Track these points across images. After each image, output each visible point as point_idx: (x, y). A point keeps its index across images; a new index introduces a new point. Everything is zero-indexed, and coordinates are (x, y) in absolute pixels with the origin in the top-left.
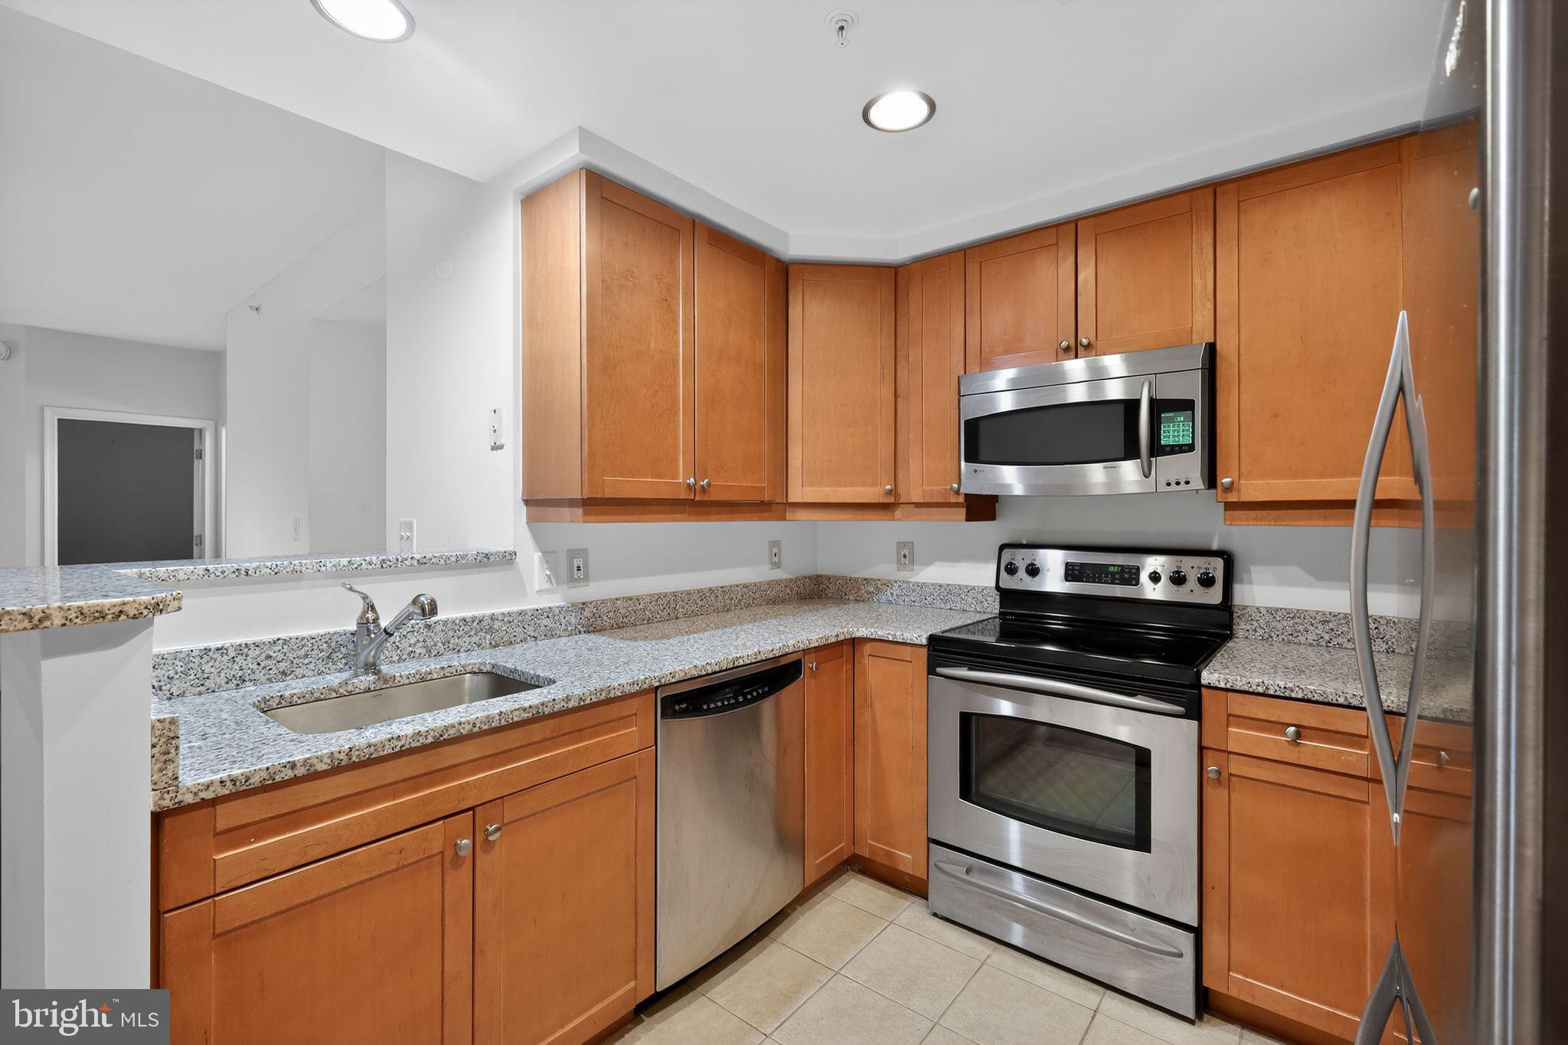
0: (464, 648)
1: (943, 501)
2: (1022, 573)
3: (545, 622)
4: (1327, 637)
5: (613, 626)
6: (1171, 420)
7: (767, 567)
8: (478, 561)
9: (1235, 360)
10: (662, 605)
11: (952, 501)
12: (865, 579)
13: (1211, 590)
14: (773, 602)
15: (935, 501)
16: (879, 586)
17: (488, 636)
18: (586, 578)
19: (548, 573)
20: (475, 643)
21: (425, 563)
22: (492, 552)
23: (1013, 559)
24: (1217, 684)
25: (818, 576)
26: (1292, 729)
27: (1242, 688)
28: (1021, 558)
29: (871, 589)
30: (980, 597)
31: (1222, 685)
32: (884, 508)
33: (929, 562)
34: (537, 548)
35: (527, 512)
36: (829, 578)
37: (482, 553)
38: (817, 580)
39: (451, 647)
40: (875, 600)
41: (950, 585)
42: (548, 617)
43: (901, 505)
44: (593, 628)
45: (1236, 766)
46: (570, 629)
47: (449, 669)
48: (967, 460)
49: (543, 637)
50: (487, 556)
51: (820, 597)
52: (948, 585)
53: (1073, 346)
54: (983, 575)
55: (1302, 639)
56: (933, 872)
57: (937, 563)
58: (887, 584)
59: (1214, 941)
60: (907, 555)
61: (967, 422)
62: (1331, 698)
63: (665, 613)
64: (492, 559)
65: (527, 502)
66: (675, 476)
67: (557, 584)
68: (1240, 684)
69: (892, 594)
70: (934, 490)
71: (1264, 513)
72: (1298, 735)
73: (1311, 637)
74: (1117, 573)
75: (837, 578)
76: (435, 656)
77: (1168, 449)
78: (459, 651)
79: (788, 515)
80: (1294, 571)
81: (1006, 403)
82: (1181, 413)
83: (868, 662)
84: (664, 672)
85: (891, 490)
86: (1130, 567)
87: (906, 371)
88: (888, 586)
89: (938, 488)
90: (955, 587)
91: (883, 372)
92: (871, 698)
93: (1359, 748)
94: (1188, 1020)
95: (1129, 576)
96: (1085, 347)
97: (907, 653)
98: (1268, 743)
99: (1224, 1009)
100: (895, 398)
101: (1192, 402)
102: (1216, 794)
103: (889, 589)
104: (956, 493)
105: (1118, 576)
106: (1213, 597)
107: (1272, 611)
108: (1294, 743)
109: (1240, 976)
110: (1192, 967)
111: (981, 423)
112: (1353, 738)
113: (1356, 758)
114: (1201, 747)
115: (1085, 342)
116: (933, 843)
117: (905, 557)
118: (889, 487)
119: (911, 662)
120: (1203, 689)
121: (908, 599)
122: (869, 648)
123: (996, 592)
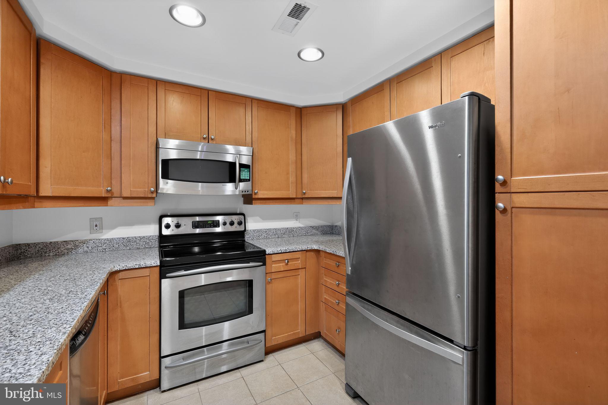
1: (144, 196)
2: (173, 227)
6: (244, 171)
9: (257, 154)
11: (149, 196)
12: (65, 242)
13: (241, 226)
16: (77, 244)
23: (168, 222)
24: (270, 253)
25: (17, 245)
26: (286, 261)
28: (172, 221)
29: (69, 246)
30: (147, 241)
31: (272, 253)
32: (102, 200)
41: (130, 237)
45: (274, 276)
48: (162, 178)
53: (207, 136)
54: (151, 231)
55: (261, 238)
56: (164, 372)
58: (84, 242)
59: (269, 332)
61: (163, 161)
62: (294, 250)
68: (276, 252)
69: (87, 247)
71: (262, 201)
72: (288, 262)
74: (211, 223)
79: (36, 204)
82: (247, 169)
83: (119, 283)
84: (75, 321)
85: (111, 190)
86: (216, 221)
87: (118, 128)
88: (84, 243)
89: (141, 190)
90: (133, 238)
91: (104, 126)
92: (120, 303)
93: (299, 261)
94: (262, 361)
95: (216, 224)
96: (212, 139)
97: (147, 272)
98: (281, 266)
99: (269, 351)
100: (111, 141)
101: (249, 166)
102: (269, 286)
103: (85, 245)
104: (152, 192)
105: (212, 225)
106: (242, 228)
107: (254, 231)
108: (287, 264)
109: (275, 338)
110: (264, 343)
111: (170, 162)
112: (297, 259)
113: (298, 264)
114: (266, 273)
115: (212, 137)
116: (162, 358)
117: (96, 226)
118: (109, 188)
119: (149, 276)
120: (266, 256)
121: (100, 248)
122: (121, 275)
123: (157, 237)
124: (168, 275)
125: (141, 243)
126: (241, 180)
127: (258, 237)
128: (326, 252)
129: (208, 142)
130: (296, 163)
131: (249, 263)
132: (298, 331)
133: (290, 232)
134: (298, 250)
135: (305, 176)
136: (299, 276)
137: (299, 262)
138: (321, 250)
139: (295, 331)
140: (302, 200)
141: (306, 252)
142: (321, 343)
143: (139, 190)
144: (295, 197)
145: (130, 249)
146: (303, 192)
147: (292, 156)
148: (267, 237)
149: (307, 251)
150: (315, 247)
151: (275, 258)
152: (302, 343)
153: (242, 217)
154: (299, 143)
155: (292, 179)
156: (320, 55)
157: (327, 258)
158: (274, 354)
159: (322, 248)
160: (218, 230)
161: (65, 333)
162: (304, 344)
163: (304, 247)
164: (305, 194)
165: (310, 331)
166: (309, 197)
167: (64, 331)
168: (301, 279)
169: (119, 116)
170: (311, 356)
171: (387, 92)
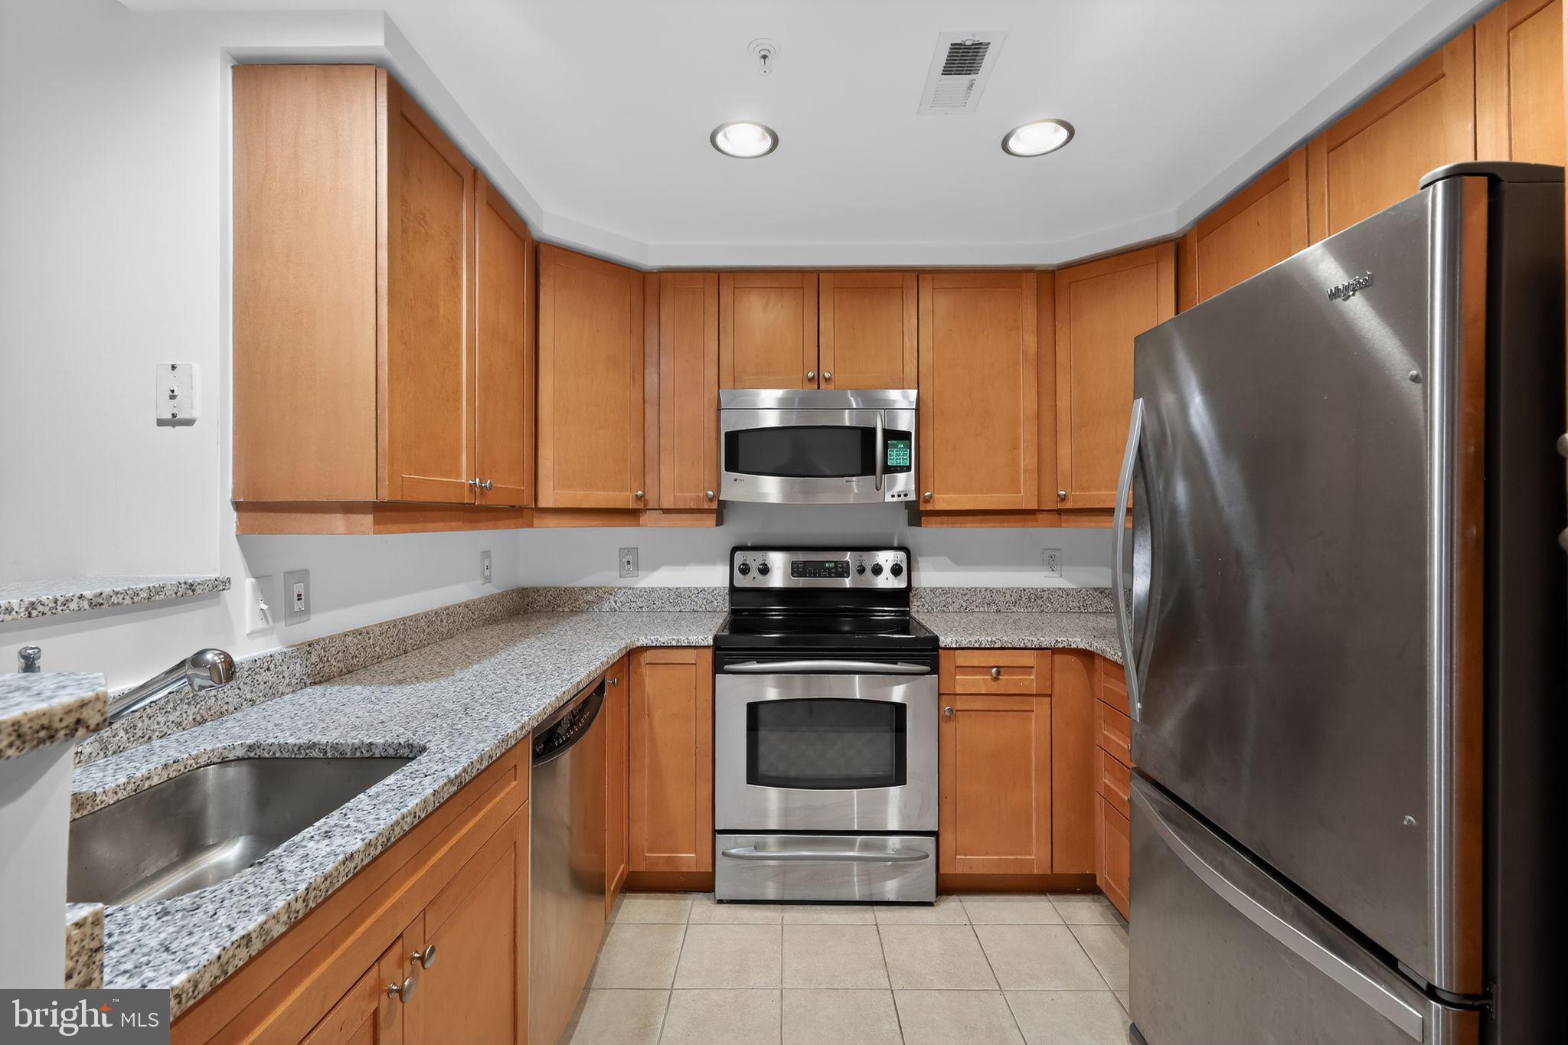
0: (157, 733)
1: (696, 507)
2: (754, 572)
3: (266, 676)
4: (964, 605)
5: (342, 671)
6: (895, 446)
7: (479, 582)
8: (180, 594)
9: (931, 404)
10: (392, 637)
11: (705, 507)
12: (584, 589)
13: (899, 578)
14: (491, 621)
15: (688, 507)
16: (600, 594)
17: (193, 709)
18: (305, 613)
19: (264, 607)
20: (173, 722)
21: (102, 604)
22: (199, 581)
23: (746, 560)
24: (950, 645)
25: (523, 589)
26: (994, 670)
27: (966, 646)
28: (754, 559)
29: (590, 598)
30: (710, 597)
31: (954, 646)
32: (630, 514)
33: (655, 567)
34: (248, 572)
35: (239, 518)
36: (537, 590)
37: (185, 583)
38: (523, 592)
39: (140, 734)
40: (596, 609)
41: (680, 588)
42: (268, 669)
43: (648, 511)
44: (320, 678)
45: (960, 704)
46: (294, 681)
47: (175, 766)
48: (727, 469)
49: (262, 699)
50: (191, 587)
51: (526, 612)
52: (677, 589)
53: (816, 377)
54: (715, 577)
55: (951, 608)
56: (721, 862)
57: (664, 567)
58: (610, 591)
59: (947, 839)
60: (630, 561)
61: (729, 435)
62: (1017, 645)
63: (394, 648)
64: (199, 591)
65: (238, 506)
66: (459, 476)
67: (274, 621)
68: (965, 644)
69: (616, 602)
70: (689, 497)
71: (945, 518)
72: (998, 673)
73: (956, 605)
75: (547, 590)
76: (114, 753)
77: (893, 468)
78: (150, 738)
79: (536, 522)
80: (944, 560)
81: (771, 420)
82: (903, 442)
83: (646, 671)
84: (539, 710)
85: (643, 496)
86: (842, 563)
87: (655, 377)
88: (611, 594)
89: (691, 494)
90: (685, 589)
91: (633, 376)
92: (648, 708)
93: (1030, 675)
94: (930, 904)
95: (842, 571)
96: (827, 380)
97: (690, 656)
98: (979, 683)
99: (948, 887)
100: (644, 403)
101: (910, 433)
102: (948, 728)
103: (612, 597)
104: (711, 500)
105: (834, 571)
106: (900, 583)
107: (933, 590)
108: (996, 679)
109: (963, 857)
110: (934, 862)
111: (741, 437)
112: (1026, 669)
113: (1028, 682)
114: (939, 694)
115: (827, 375)
116: (718, 834)
117: (629, 563)
118: (640, 493)
119: (694, 664)
120: (940, 651)
121: (634, 605)
122: (648, 657)
123: (727, 591)
124: (727, 667)
125: (700, 602)
126: (888, 470)
127: (944, 606)
128: (1105, 659)
129: (819, 388)
130: (1039, 416)
131: (896, 663)
132: (1029, 857)
133: (1035, 598)
134: (1029, 645)
135: (1065, 451)
136: (1033, 715)
137: (1033, 677)
138: (1099, 655)
139: (1021, 855)
140: (1057, 516)
141: (1053, 653)
142: (1100, 909)
143: (687, 494)
144: (1037, 508)
145: (680, 611)
146: (1059, 496)
147: (1027, 401)
148: (966, 609)
149: (1055, 651)
150: (1079, 642)
151: (962, 659)
152: (1046, 895)
153: (902, 555)
154: (1045, 366)
155: (1026, 460)
156: (1063, 134)
157: (1111, 677)
158: (964, 898)
159: (1096, 645)
160: (847, 583)
161: (519, 722)
162: (1051, 898)
163: (1047, 641)
164: (1063, 499)
165: (1065, 866)
166: (1077, 507)
167: (519, 718)
168: (1037, 720)
169: (657, 355)
170: (1062, 932)
171: (1297, 182)
